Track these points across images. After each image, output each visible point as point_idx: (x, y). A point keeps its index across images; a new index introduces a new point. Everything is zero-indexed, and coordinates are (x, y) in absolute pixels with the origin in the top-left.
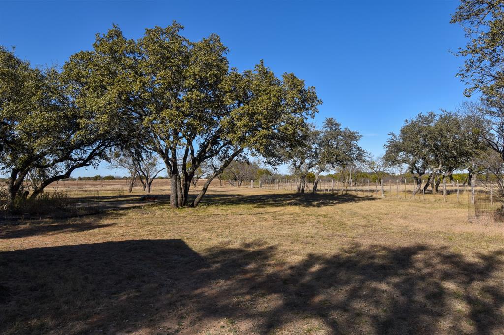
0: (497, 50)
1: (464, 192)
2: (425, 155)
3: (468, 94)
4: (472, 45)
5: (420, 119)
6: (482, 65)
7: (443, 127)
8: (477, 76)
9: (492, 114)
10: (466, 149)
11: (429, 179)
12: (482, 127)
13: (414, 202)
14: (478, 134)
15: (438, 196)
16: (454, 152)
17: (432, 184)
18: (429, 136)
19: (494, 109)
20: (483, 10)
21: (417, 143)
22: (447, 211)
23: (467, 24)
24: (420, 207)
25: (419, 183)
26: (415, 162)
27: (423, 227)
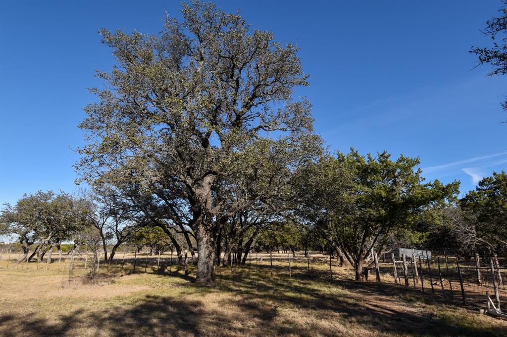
0: (104, 157)
1: (67, 261)
2: (37, 227)
3: (78, 183)
4: (87, 147)
5: (40, 196)
6: (92, 164)
7: (59, 205)
8: (88, 171)
9: (98, 200)
10: (74, 224)
11: (37, 249)
12: (90, 209)
13: (16, 271)
14: (86, 213)
15: (42, 264)
16: (64, 226)
17: (38, 253)
18: (45, 210)
19: (101, 197)
20: (103, 128)
21: (32, 215)
22: (44, 279)
23: (89, 132)
24: (20, 276)
25: (26, 252)
26: (27, 233)
27: (17, 296)
